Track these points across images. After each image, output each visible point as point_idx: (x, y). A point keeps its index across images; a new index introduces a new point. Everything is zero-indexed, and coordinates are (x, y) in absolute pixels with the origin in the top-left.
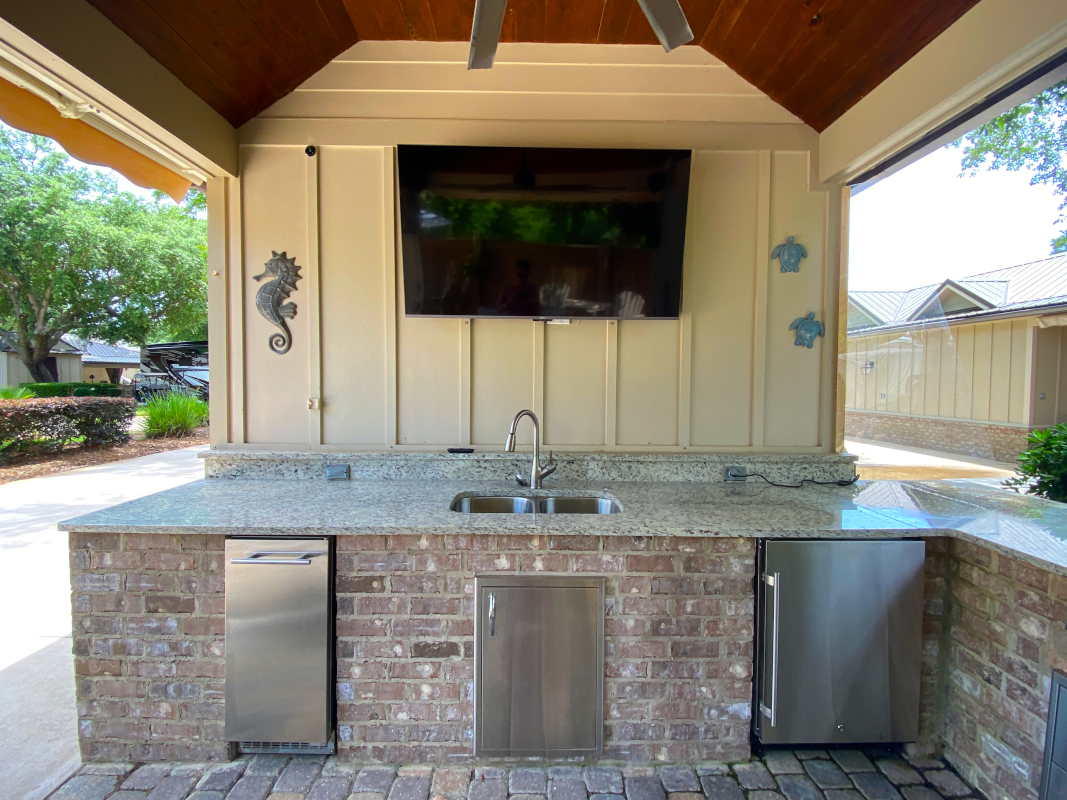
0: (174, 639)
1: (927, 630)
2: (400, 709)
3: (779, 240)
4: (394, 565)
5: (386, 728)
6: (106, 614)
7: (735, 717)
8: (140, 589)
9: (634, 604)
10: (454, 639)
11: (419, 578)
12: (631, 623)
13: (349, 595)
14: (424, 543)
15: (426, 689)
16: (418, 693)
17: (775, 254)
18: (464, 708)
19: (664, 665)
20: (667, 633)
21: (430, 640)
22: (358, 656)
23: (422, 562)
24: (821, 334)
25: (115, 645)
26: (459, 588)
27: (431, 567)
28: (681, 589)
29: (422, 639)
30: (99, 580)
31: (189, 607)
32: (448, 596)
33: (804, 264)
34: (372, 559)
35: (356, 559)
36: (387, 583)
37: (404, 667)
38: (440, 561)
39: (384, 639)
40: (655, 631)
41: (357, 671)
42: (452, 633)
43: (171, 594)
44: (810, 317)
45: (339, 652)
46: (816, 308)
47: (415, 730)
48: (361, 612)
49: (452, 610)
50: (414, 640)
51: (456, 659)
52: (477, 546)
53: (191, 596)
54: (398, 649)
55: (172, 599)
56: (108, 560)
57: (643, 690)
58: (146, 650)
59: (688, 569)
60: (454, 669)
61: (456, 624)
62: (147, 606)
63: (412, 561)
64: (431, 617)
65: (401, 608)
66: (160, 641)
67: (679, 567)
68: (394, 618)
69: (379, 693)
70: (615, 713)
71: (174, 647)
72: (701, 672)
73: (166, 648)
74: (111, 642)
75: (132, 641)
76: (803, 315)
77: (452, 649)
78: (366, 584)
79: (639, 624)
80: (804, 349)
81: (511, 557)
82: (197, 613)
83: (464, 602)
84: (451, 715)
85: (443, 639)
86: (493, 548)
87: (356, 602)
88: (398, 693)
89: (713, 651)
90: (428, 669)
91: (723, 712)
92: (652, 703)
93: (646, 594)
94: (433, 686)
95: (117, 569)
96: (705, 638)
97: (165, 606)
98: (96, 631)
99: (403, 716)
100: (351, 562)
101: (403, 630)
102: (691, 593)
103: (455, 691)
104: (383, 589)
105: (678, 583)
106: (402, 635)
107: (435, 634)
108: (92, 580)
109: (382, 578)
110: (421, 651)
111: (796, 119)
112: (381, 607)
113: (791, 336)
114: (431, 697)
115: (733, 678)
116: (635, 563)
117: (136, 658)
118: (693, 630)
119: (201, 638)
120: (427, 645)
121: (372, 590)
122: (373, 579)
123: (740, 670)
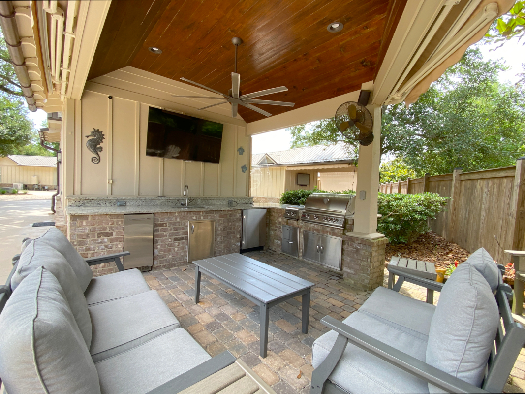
0: (106, 244)
1: (267, 226)
2: (170, 255)
3: (239, 147)
4: (169, 220)
5: (166, 260)
6: (83, 240)
7: (237, 246)
8: (96, 231)
9: (220, 225)
10: (183, 236)
11: (175, 222)
12: (219, 229)
13: (158, 228)
14: (176, 214)
15: (176, 249)
16: (174, 250)
17: (238, 150)
18: (185, 252)
19: (225, 237)
20: (226, 230)
21: (177, 237)
22: (160, 243)
23: (176, 219)
24: (247, 170)
25: (86, 249)
26: (185, 224)
27: (178, 220)
28: (229, 221)
29: (176, 237)
30: (81, 230)
31: (111, 235)
32: (182, 226)
33: (244, 153)
34: (164, 219)
35: (160, 219)
36: (168, 224)
37: (171, 244)
38: (180, 218)
39: (166, 238)
40: (224, 230)
41: (159, 247)
42: (183, 235)
43: (106, 232)
44: (245, 166)
45: (155, 242)
46: (246, 164)
47: (173, 259)
48: (161, 232)
49: (183, 230)
50: (174, 237)
51: (183, 241)
52: (189, 214)
53: (112, 232)
54: (170, 240)
55: (106, 233)
56: (84, 223)
57: (222, 242)
58: (97, 248)
59: (230, 217)
60: (183, 243)
61: (184, 232)
62: (98, 236)
63: (174, 219)
64: (178, 231)
65: (171, 230)
66: (102, 245)
67: (228, 216)
68: (169, 232)
69: (165, 251)
70: (216, 248)
71: (106, 247)
72: (232, 237)
73: (103, 247)
74: (84, 248)
75: (92, 247)
76: (243, 165)
77: (183, 238)
78: (162, 225)
79: (221, 229)
80: (243, 173)
81: (196, 217)
82: (114, 236)
83: (185, 228)
84: (182, 254)
85: (181, 236)
86: (192, 215)
87: (159, 230)
88: (170, 251)
89: (234, 233)
90: (177, 244)
91: (235, 245)
92: (223, 245)
93: (223, 222)
94: (178, 248)
95: (87, 225)
96: (233, 230)
97: (104, 235)
98: (79, 245)
99: (170, 256)
100: (158, 220)
101: (171, 235)
102: (230, 222)
103: (183, 248)
104: (166, 226)
105: (228, 219)
106: (171, 236)
107: (179, 235)
108: (78, 230)
109: (166, 223)
110: (175, 240)
111: (243, 119)
112: (166, 230)
113: (241, 170)
114: (177, 250)
115: (237, 238)
116: (221, 216)
117: (93, 252)
118: (231, 229)
119: (115, 243)
120: (177, 238)
121: (164, 226)
122: (164, 223)
123: (238, 236)
